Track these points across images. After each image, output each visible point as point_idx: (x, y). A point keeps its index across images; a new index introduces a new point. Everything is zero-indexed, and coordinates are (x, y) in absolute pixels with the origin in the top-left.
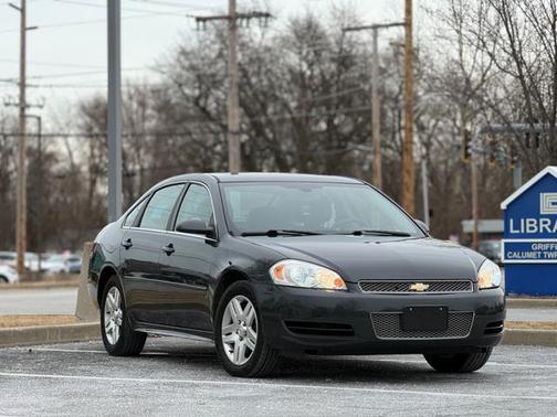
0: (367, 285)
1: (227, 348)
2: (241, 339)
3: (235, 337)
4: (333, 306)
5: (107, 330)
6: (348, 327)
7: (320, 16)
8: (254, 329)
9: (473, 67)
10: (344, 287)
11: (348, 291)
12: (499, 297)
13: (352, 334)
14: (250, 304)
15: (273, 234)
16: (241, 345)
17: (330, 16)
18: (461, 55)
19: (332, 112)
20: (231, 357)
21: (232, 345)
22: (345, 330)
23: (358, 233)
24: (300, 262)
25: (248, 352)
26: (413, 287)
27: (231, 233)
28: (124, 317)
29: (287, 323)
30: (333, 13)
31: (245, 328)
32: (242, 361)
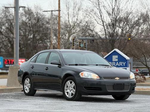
0: (105, 78)
1: (66, 94)
2: (70, 91)
3: (69, 91)
4: (96, 83)
5: (25, 89)
6: (101, 88)
7: (31, 7)
8: (74, 89)
9: (72, 22)
10: (99, 78)
11: (100, 79)
12: (134, 81)
13: (101, 90)
14: (73, 82)
15: (76, 65)
16: (70, 93)
17: (34, 7)
18: (68, 19)
19: (34, 33)
20: (67, 96)
21: (68, 93)
22: (100, 89)
23: (97, 65)
24: (87, 72)
25: (72, 94)
26: (116, 78)
27: (66, 65)
28: (31, 86)
29: (85, 87)
30: (35, 7)
31: (71, 88)
32: (71, 97)
